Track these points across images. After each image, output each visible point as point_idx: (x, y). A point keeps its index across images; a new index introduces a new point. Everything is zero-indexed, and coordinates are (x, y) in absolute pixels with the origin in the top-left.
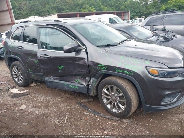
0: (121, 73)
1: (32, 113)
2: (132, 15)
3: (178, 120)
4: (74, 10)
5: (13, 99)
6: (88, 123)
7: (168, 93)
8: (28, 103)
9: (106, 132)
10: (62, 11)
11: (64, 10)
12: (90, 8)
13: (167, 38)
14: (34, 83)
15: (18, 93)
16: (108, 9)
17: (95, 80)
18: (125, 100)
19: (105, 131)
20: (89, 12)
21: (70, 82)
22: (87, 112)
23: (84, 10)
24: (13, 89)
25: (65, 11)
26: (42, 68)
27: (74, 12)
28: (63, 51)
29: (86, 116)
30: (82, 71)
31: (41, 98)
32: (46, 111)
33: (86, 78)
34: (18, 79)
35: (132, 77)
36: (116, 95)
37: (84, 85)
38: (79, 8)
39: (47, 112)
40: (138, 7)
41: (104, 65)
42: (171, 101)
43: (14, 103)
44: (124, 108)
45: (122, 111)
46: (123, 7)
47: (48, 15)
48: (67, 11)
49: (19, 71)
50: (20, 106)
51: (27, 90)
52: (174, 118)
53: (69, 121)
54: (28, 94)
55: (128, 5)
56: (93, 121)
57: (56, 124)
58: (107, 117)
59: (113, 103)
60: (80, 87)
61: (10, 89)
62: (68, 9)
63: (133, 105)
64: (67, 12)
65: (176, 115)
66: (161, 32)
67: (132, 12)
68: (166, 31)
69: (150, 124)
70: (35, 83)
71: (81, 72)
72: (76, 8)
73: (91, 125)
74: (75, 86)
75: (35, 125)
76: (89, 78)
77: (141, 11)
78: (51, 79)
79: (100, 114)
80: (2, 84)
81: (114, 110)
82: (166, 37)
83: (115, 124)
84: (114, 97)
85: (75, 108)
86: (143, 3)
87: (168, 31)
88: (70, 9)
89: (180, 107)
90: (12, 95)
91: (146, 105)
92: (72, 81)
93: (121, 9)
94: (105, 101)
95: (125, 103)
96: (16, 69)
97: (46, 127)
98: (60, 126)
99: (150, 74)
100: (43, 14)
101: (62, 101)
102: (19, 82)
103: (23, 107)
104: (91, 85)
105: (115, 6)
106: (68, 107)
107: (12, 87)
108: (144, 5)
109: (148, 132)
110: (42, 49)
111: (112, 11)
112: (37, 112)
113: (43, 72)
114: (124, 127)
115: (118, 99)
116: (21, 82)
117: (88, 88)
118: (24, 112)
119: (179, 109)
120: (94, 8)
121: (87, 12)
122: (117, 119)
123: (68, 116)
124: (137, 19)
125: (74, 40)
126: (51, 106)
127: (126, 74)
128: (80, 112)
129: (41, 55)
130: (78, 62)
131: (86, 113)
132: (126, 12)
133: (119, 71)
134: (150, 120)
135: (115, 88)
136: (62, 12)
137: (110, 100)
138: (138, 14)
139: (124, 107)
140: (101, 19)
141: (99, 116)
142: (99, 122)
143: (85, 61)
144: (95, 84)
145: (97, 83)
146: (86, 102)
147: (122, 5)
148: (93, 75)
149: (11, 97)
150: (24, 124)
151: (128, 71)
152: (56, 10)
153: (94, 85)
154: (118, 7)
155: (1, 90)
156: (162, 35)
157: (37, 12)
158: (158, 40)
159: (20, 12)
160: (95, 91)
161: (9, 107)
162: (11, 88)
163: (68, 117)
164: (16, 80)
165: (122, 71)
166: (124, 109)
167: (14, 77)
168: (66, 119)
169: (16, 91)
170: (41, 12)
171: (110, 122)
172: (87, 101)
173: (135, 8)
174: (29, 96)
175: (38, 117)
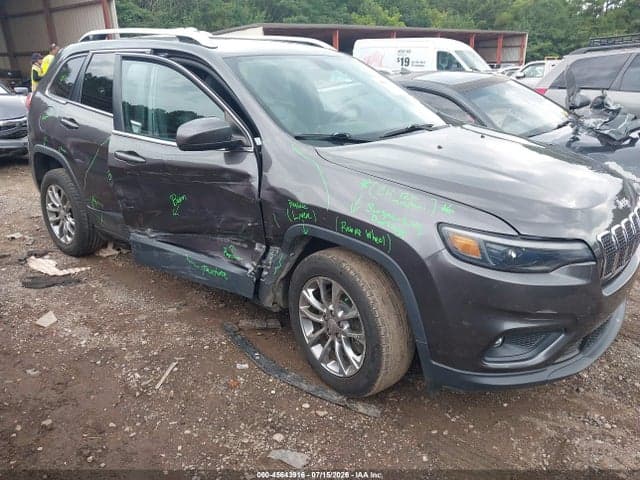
0: (357, 237)
1: (67, 343)
2: (536, 47)
3: (554, 433)
4: (328, 15)
5: (29, 291)
6: (232, 397)
7: (509, 325)
8: (68, 308)
9: (278, 437)
10: (286, 16)
11: (291, 13)
12: (384, 15)
13: (607, 136)
14: (110, 247)
15: (51, 274)
16: (451, 22)
17: (282, 256)
18: (363, 334)
19: (278, 431)
20: (378, 27)
21: (206, 254)
22: (244, 361)
23: (363, 19)
24: (40, 260)
25: (296, 19)
26: (121, 198)
27: (327, 21)
28: (175, 144)
29: (234, 373)
30: (241, 218)
31: (116, 297)
32: (114, 340)
33: (254, 247)
34: (61, 230)
35: (389, 255)
36: (340, 314)
37: (247, 269)
38: (344, 12)
39: (117, 345)
40: (562, 20)
41: (308, 206)
42: (527, 359)
43: (26, 302)
44: (358, 364)
45: (354, 372)
46: (506, 15)
47: (236, 26)
48: (302, 17)
49: (64, 201)
50: (39, 315)
51: (83, 269)
52: (540, 425)
53: (173, 383)
54: (79, 281)
55: (527, 12)
56: (251, 395)
57: (126, 388)
58: (305, 386)
59: (329, 341)
60: (233, 274)
61: (33, 257)
62: (306, 12)
63: (387, 356)
64: (301, 21)
65: (554, 414)
66: (590, 113)
67: (539, 37)
68: (608, 110)
69: (445, 433)
70: (114, 248)
71: (240, 224)
72: (334, 9)
73: (240, 404)
74: (219, 270)
75: (62, 381)
76: (264, 247)
77: (572, 38)
78: (148, 237)
79: (283, 374)
80: (13, 238)
81: (331, 367)
82: (606, 132)
83: (321, 414)
84: (333, 322)
85: (212, 344)
86: (584, 7)
87: (617, 111)
88: (313, 11)
89: (582, 390)
90: (30, 278)
91: (434, 363)
92: (212, 253)
93: (496, 23)
94: (308, 331)
95: (362, 345)
96: (56, 195)
97: (91, 393)
98: (138, 394)
99: (450, 251)
100: (218, 23)
101: (179, 318)
102: (63, 240)
103: (48, 320)
104: (268, 270)
105: (477, 11)
106: (190, 339)
107: (41, 251)
108: (588, 13)
109: (425, 459)
110: (126, 131)
111: (462, 28)
112: (84, 339)
113: (124, 212)
114: (350, 430)
115: (346, 327)
116: (69, 239)
117: (258, 281)
118: (44, 337)
119: (576, 397)
120: (398, 15)
121: (373, 26)
122: (336, 398)
123: (176, 366)
124: (544, 64)
125: (223, 110)
126: (136, 327)
127: (371, 242)
128: (221, 358)
129: (119, 154)
130: (229, 185)
131: (239, 366)
132: (515, 36)
133: (351, 230)
134: (453, 416)
135: (337, 289)
136: (284, 20)
137: (322, 330)
138: (560, 44)
139: (358, 359)
140: (408, 55)
141: (278, 381)
142: (272, 400)
143: (251, 186)
144: (281, 269)
145: (288, 266)
146: (255, 330)
147: (504, 8)
148: (274, 236)
149: (25, 285)
150: (29, 371)
151: (379, 232)
152: (264, 13)
153: (278, 274)
154: (486, 17)
155: (5, 256)
156: (590, 122)
157: (200, 14)
158: (575, 139)
159: (145, 10)
160: (279, 294)
161: (6, 314)
162: (35, 255)
163: (176, 369)
164: (56, 229)
165: (358, 232)
166: (358, 368)
167: (51, 219)
168: (167, 373)
169: (47, 266)
170: (215, 17)
171: (307, 406)
172: (258, 326)
173: (550, 25)
174: (82, 286)
175: (81, 357)
